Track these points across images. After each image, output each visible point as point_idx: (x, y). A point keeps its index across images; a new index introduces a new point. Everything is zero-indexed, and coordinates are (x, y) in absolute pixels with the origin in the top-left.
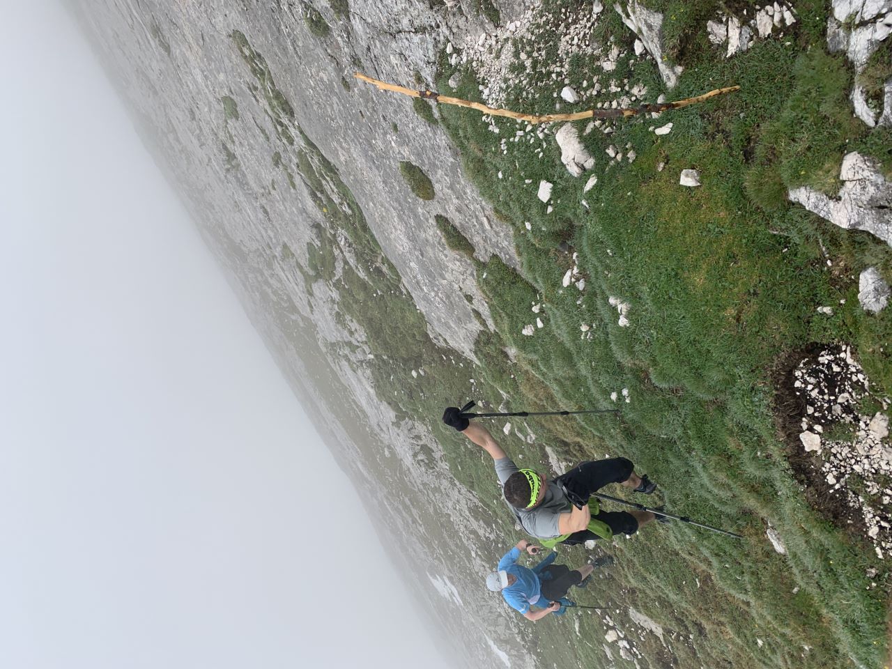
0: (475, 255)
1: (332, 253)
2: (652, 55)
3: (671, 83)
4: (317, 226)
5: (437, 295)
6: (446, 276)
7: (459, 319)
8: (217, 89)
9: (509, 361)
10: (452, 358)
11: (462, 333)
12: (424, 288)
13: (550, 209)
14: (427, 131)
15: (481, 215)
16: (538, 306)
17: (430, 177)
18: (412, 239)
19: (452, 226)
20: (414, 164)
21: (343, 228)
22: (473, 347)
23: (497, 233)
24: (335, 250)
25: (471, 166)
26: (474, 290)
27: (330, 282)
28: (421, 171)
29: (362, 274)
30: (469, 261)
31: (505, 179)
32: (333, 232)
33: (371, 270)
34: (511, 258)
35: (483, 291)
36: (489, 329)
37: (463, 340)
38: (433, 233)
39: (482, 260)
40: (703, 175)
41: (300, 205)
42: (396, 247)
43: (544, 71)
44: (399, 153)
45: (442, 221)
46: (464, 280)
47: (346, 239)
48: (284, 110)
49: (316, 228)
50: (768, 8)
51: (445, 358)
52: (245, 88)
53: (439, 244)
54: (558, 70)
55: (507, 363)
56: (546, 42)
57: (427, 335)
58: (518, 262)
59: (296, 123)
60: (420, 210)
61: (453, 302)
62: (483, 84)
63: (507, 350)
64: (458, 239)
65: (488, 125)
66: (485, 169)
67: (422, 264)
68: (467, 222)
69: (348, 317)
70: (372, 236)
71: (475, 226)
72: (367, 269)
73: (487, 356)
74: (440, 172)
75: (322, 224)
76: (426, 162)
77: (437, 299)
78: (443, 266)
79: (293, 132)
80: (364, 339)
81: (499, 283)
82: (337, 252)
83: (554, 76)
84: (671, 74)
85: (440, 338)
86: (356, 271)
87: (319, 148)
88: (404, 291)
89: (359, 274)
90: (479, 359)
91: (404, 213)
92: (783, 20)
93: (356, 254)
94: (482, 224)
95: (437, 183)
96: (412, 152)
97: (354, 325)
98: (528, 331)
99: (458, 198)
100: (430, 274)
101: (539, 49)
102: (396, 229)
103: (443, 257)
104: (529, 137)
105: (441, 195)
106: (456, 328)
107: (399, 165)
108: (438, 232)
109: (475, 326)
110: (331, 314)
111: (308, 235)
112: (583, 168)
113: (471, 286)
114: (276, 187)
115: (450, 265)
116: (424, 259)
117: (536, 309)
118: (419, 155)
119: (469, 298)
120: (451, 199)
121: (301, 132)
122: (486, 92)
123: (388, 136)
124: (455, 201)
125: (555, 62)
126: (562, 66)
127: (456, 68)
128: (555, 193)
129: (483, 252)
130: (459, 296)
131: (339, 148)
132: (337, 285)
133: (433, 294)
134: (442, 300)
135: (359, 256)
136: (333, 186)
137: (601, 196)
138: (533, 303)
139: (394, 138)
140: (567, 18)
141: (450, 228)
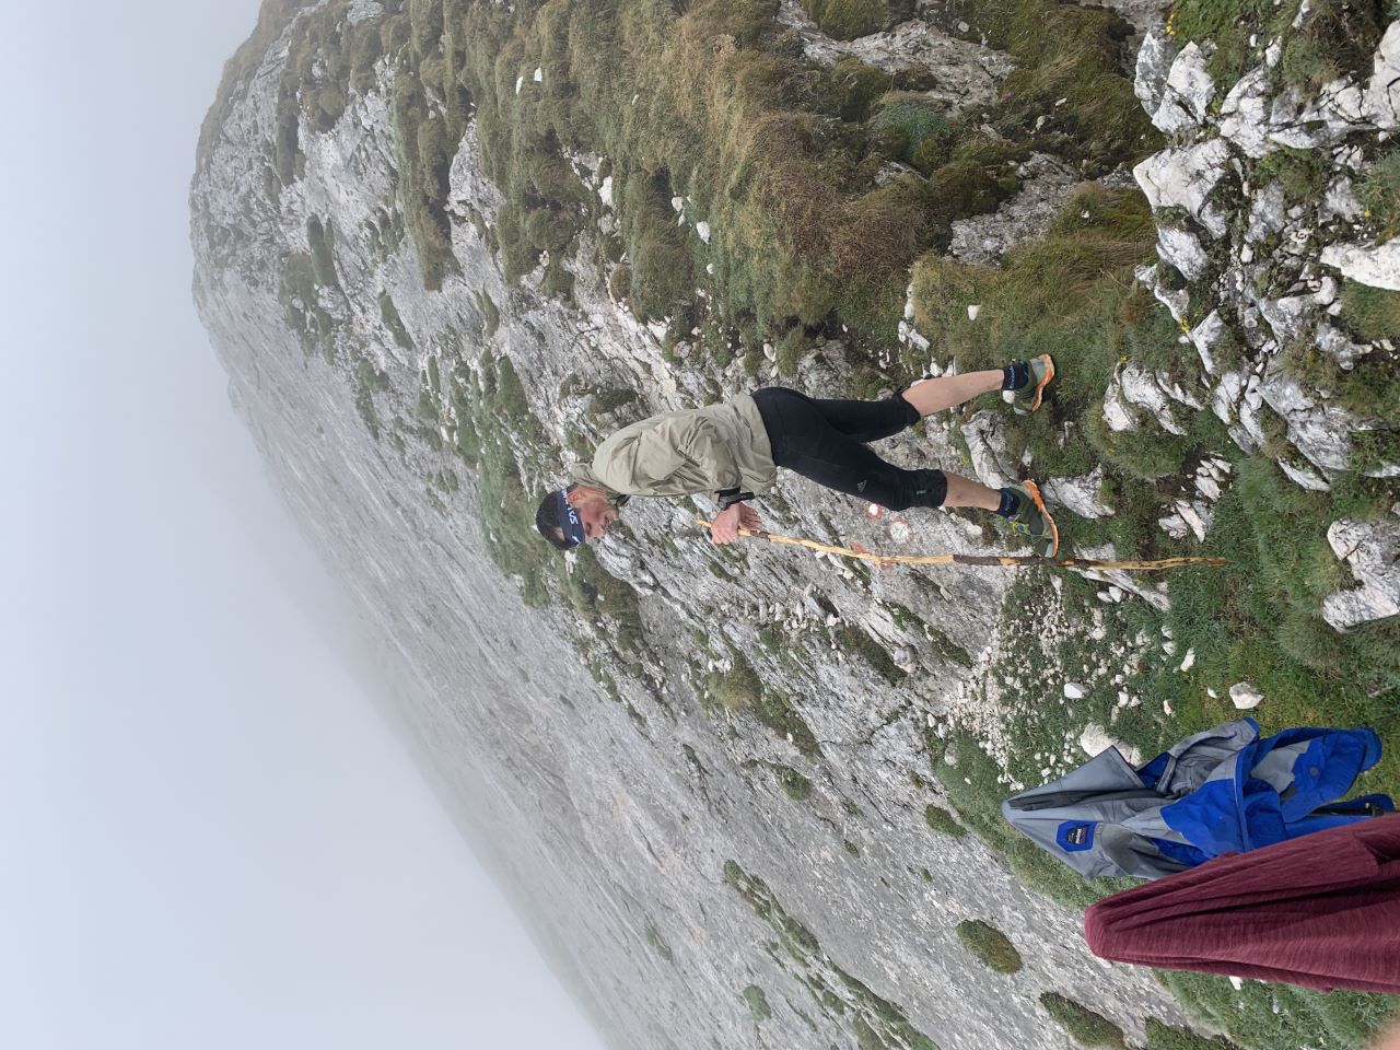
2: (1133, 592)
3: (1165, 604)
8: (734, 981)
14: (961, 854)
17: (1000, 929)
19: (1069, 1002)
20: (972, 919)
28: (984, 924)
43: (1037, 682)
44: (949, 913)
45: (1051, 1000)
50: (1199, 470)
52: (761, 952)
54: (1052, 671)
56: (1026, 651)
60: (1016, 1000)
62: (982, 738)
64: (1089, 1025)
65: (1007, 785)
71: (1093, 978)
74: (1006, 909)
83: (1050, 681)
84: (1158, 596)
91: (1000, 1020)
92: (1221, 472)
95: (1011, 931)
96: (962, 903)
99: (1046, 941)
101: (1022, 663)
107: (956, 934)
108: (1058, 1028)
118: (970, 900)
120: (1041, 949)
122: (989, 746)
123: (926, 895)
124: (1047, 947)
125: (1045, 667)
126: (1054, 666)
127: (946, 739)
131: (882, 961)
139: (933, 893)
140: (1035, 613)
141: (1066, 1006)
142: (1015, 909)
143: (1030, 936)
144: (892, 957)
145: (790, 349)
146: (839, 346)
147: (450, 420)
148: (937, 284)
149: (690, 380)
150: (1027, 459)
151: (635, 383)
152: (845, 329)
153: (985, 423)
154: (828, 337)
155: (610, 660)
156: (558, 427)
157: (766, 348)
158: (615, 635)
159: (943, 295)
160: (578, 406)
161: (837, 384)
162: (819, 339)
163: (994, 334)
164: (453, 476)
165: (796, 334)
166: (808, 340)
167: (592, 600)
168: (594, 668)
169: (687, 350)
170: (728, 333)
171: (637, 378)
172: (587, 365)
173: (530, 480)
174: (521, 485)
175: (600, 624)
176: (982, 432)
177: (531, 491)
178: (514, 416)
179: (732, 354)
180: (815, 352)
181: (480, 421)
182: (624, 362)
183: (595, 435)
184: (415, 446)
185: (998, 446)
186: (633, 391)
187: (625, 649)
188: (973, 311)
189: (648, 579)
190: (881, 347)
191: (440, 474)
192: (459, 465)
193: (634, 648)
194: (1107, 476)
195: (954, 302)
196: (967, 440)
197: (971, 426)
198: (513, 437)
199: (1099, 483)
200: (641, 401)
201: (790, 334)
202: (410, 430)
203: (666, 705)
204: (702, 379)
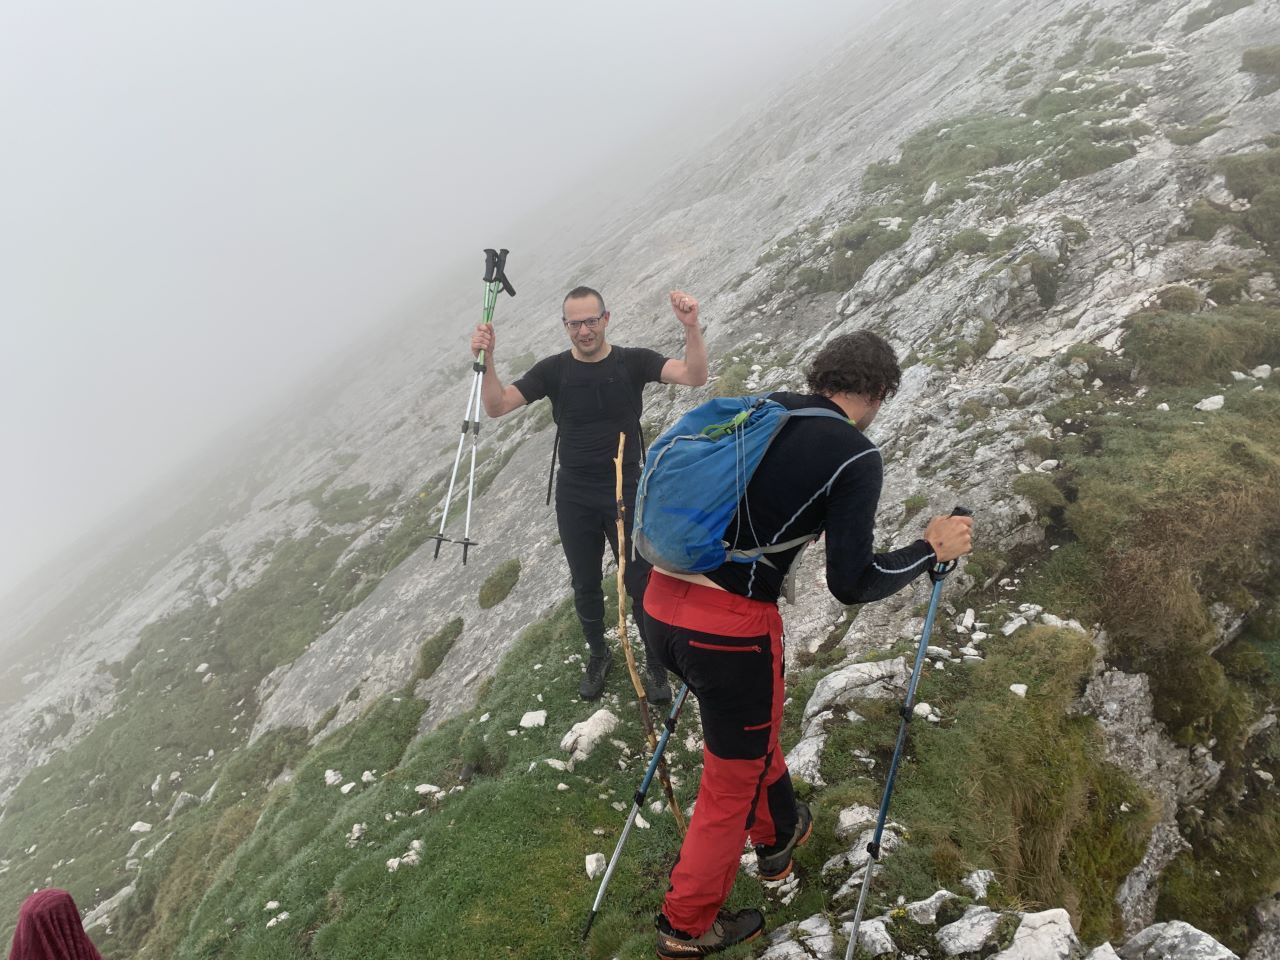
0: (421, 681)
1: (364, 515)
4: (396, 490)
5: (346, 654)
6: (380, 656)
7: (318, 694)
8: (540, 345)
9: (267, 781)
10: (242, 714)
11: (296, 705)
12: (353, 636)
13: (513, 733)
15: (479, 667)
16: (371, 778)
17: (509, 597)
18: (421, 600)
19: (453, 641)
20: (521, 574)
21: (403, 521)
22: (278, 726)
23: (460, 695)
24: (370, 518)
25: (539, 632)
26: (369, 698)
27: (320, 522)
28: (514, 584)
29: (342, 560)
30: (409, 678)
31: (534, 673)
32: (395, 509)
33: (353, 570)
34: (429, 723)
35: (370, 709)
36: (312, 737)
37: (283, 711)
38: (436, 621)
39: (417, 691)
41: (420, 464)
42: (403, 584)
44: (529, 555)
45: (456, 627)
46: (380, 680)
47: (389, 529)
48: (541, 419)
49: (394, 490)
51: (240, 704)
53: (424, 633)
55: (263, 779)
57: (272, 668)
58: (430, 727)
59: (528, 436)
60: (463, 598)
61: (342, 678)
63: (287, 771)
64: (436, 653)
66: (540, 649)
67: (388, 621)
68: (464, 656)
69: (270, 557)
70: (408, 554)
71: (462, 666)
72: (353, 564)
73: (269, 749)
74: (519, 605)
75: (401, 497)
76: (527, 587)
77: (342, 655)
78: (393, 647)
79: (517, 436)
80: (241, 586)
81: (391, 720)
82: (367, 521)
85: (272, 687)
86: (346, 551)
87: (507, 468)
88: (332, 621)
89: (342, 557)
90: (260, 740)
91: (454, 580)
93: (371, 546)
94: (466, 673)
95: (505, 606)
96: (533, 568)
97: (259, 568)
98: (331, 777)
99: (492, 635)
100: (375, 637)
102: (426, 578)
103: (407, 644)
105: (491, 615)
106: (300, 696)
107: (514, 557)
108: (440, 628)
109: (311, 719)
110: (268, 534)
111: (380, 482)
112: (573, 750)
113: (374, 691)
114: (437, 431)
115: (398, 655)
116: (396, 623)
117: (367, 776)
118: (533, 576)
119: (355, 695)
120: (489, 628)
121: (519, 444)
123: (545, 538)
124: (488, 634)
128: (535, 731)
129: (428, 688)
130: (353, 682)
132: (317, 532)
133: (347, 649)
134: (341, 662)
135: (370, 550)
136: (460, 494)
137: (545, 780)
138: (374, 771)
139: (545, 544)
141: (450, 639)
142: (517, 614)
143: (498, 623)
144: (513, 498)
145: (1041, 489)
146: (1037, 539)
147: (1082, 82)
148: (1058, 658)
149: (1041, 374)
150: (852, 716)
151: (1060, 308)
152: (1053, 548)
153: (899, 682)
154: (1048, 529)
155: (793, 259)
156: (1035, 215)
157: (1053, 463)
158: (814, 265)
159: (1045, 662)
160: (1047, 244)
161: (993, 533)
162: (1046, 520)
163: (987, 707)
164: (1021, 84)
165: (1057, 497)
166: (1048, 509)
167: (849, 245)
168: (790, 242)
169: (1077, 373)
170: (1083, 421)
171: (1065, 311)
172: (1094, 253)
173: (987, 179)
174: (987, 167)
175: (828, 250)
176: (891, 677)
177: (976, 180)
178: (1062, 163)
179: (1059, 423)
180: (1033, 514)
181: (1071, 119)
182: (1087, 297)
183: (1008, 261)
184: (1065, 39)
185: (873, 692)
186: (1052, 305)
187: (799, 275)
188: (1020, 689)
189: (851, 308)
190: (1024, 584)
191: (1028, 68)
192: (1032, 91)
193: (799, 285)
194: (813, 789)
195: (1036, 671)
196: (888, 661)
197: (901, 667)
198: (1038, 162)
199: (807, 780)
200: (1039, 314)
201: (1057, 491)
202: (1086, 32)
203: (741, 314)
204: (1037, 388)
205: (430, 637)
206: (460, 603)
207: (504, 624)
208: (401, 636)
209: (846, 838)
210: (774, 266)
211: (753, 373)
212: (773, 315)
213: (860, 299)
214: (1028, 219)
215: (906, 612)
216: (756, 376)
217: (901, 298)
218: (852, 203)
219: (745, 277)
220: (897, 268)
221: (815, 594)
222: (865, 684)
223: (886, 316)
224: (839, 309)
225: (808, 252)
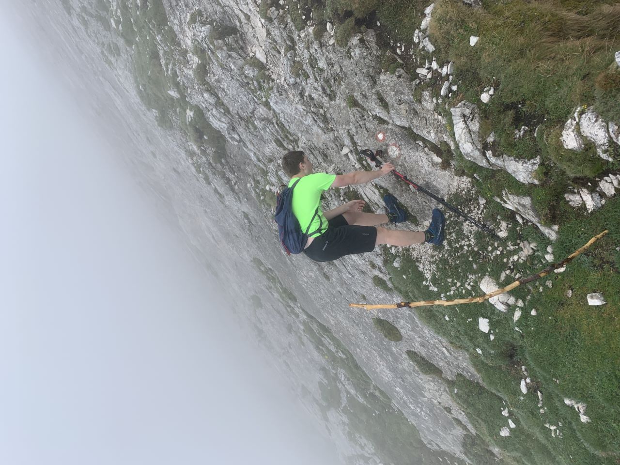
0: (443, 376)
1: (336, 387)
2: (531, 222)
3: (553, 236)
4: (323, 369)
5: (422, 410)
6: (426, 395)
7: (444, 427)
9: (496, 458)
10: (447, 459)
11: (449, 438)
12: (411, 406)
13: (492, 337)
14: (386, 296)
15: (440, 346)
16: (506, 411)
17: (396, 326)
18: (393, 370)
19: (421, 357)
20: (382, 318)
21: (341, 368)
22: (462, 449)
23: (456, 358)
24: (338, 384)
25: (424, 315)
26: (450, 402)
27: (339, 409)
28: (388, 322)
29: (361, 400)
30: (440, 381)
31: (451, 320)
32: (333, 371)
33: (367, 395)
34: (472, 375)
35: (458, 403)
36: (471, 432)
37: (452, 444)
38: (407, 364)
39: (450, 379)
40: (605, 295)
41: (309, 357)
42: (382, 378)
43: (458, 246)
44: (371, 313)
45: (412, 354)
46: (440, 396)
47: (345, 375)
48: (290, 299)
49: (322, 370)
51: (441, 459)
53: (414, 371)
54: (468, 243)
55: (495, 460)
56: (454, 228)
57: (421, 442)
58: (478, 377)
59: (299, 305)
60: (394, 349)
61: (436, 414)
62: (418, 261)
63: (491, 448)
64: (427, 366)
65: (428, 287)
66: (435, 315)
67: (404, 388)
68: (431, 353)
69: (357, 435)
70: (363, 372)
71: (438, 354)
72: (364, 396)
73: (475, 455)
75: (326, 367)
76: (390, 316)
77: (423, 413)
78: (421, 388)
79: (297, 310)
80: (373, 451)
81: (469, 396)
82: (340, 386)
83: (466, 248)
84: (550, 231)
85: (432, 443)
86: (356, 398)
87: (316, 318)
88: (396, 409)
89: (359, 400)
90: (470, 459)
93: (354, 385)
94: (443, 353)
95: (401, 328)
97: (364, 441)
98: (505, 433)
99: (419, 337)
100: (413, 395)
101: (450, 233)
102: (380, 365)
103: (420, 380)
104: (460, 290)
105: (407, 336)
106: (444, 435)
107: (372, 321)
108: (411, 363)
109: (459, 432)
110: (344, 434)
111: (319, 376)
112: (507, 304)
114: (292, 347)
115: (426, 386)
116: (406, 384)
117: (505, 413)
119: (448, 410)
120: (415, 338)
121: (303, 310)
122: (421, 266)
124: (418, 339)
125: (463, 239)
126: (469, 240)
127: (396, 255)
128: (491, 324)
129: (449, 373)
130: (439, 409)
132: (345, 411)
133: (419, 410)
134: (426, 413)
135: (356, 387)
136: (329, 341)
137: (528, 323)
138: (502, 409)
140: (463, 211)
141: (419, 359)
145: (345, 31)
146: (373, 33)
147: (117, 16)
148: (454, 18)
149: (276, 33)
150: (490, 139)
151: (238, 24)
152: (379, 24)
153: (467, 112)
154: (368, 27)
155: (207, 166)
156: (187, 39)
157: (328, 25)
158: (211, 155)
159: (456, 25)
160: (204, 31)
161: (370, 58)
162: (363, 28)
163: (485, 59)
164: (117, 48)
165: (350, 22)
166: (357, 27)
167: (201, 137)
168: (198, 167)
169: (276, 13)
170: (304, 9)
171: (240, 21)
172: (208, 6)
173: (167, 65)
174: (160, 65)
175: (203, 148)
176: (464, 116)
177: (167, 70)
178: (159, 25)
179: (305, 22)
180: (359, 36)
181: (136, 21)
182: (232, 10)
183: (212, 52)
184: (94, 24)
185: (475, 126)
186: (236, 28)
187: (216, 163)
188: (473, 40)
189: (236, 137)
190: (401, 40)
191: (110, 45)
192: (121, 42)
193: (221, 163)
194: (542, 164)
195: (461, 31)
196: (453, 118)
197: (458, 110)
198: (159, 38)
199: (536, 167)
200: (241, 35)
201: (346, 22)
202: (92, 16)
203: (236, 193)
204: (285, 35)
205: (416, 368)
206: (397, 351)
207: (413, 330)
208: (414, 382)
209: (585, 145)
210: (211, 176)
211: (270, 190)
212: (237, 177)
213: (231, 132)
214: (189, 42)
215: (418, 107)
216: (272, 188)
217: (231, 109)
218: (178, 134)
219: (216, 190)
220: (214, 112)
221: (405, 159)
222: (470, 131)
223: (241, 118)
224: (236, 143)
225: (204, 159)
